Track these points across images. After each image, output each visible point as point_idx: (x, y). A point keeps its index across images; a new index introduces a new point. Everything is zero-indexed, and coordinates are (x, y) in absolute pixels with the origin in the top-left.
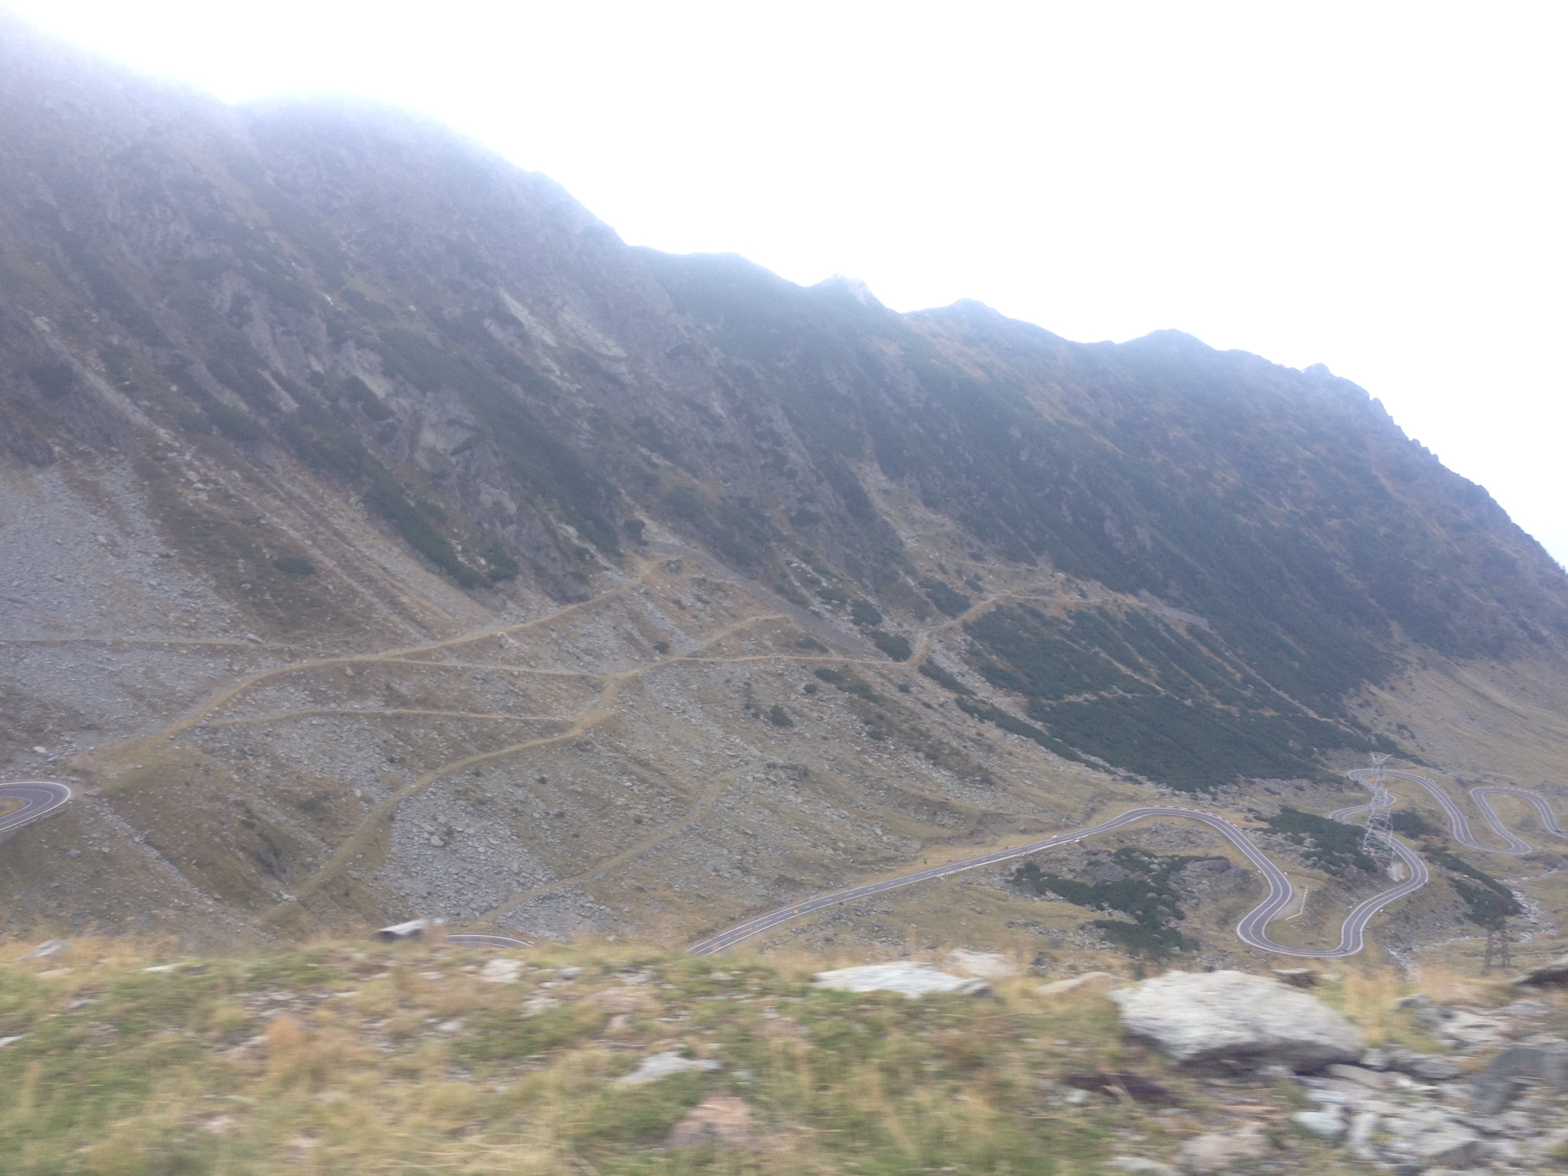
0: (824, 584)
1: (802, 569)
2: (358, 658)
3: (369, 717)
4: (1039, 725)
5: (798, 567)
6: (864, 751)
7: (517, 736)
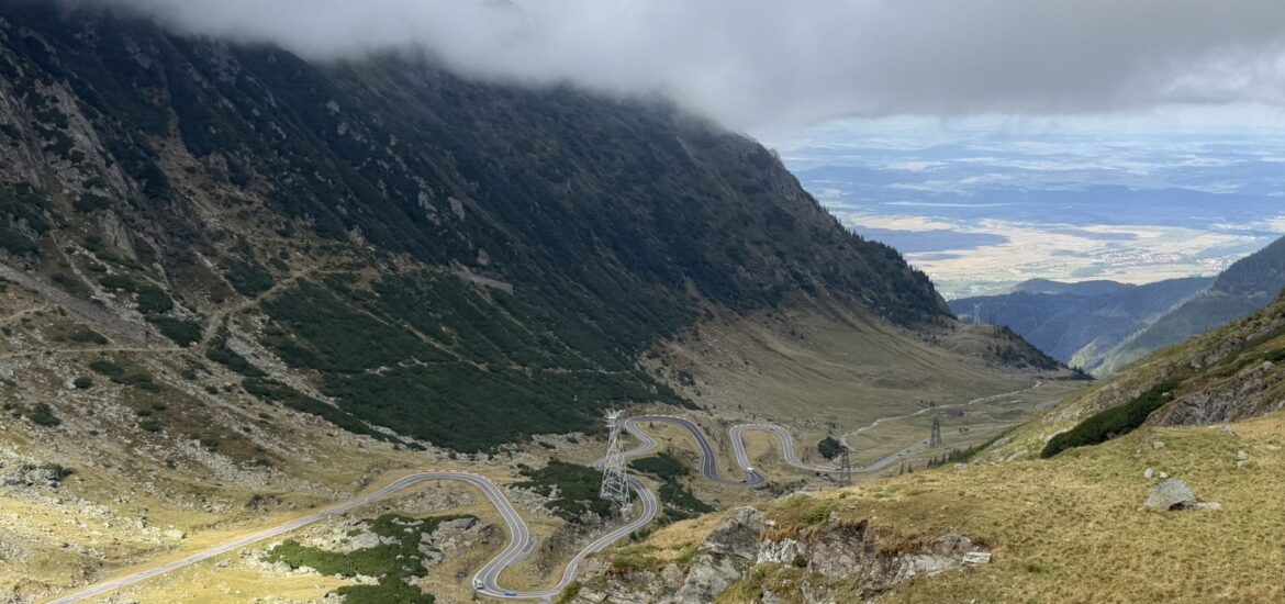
0: (109, 272)
1: (86, 257)
4: (331, 401)
5: (81, 255)
6: (136, 443)
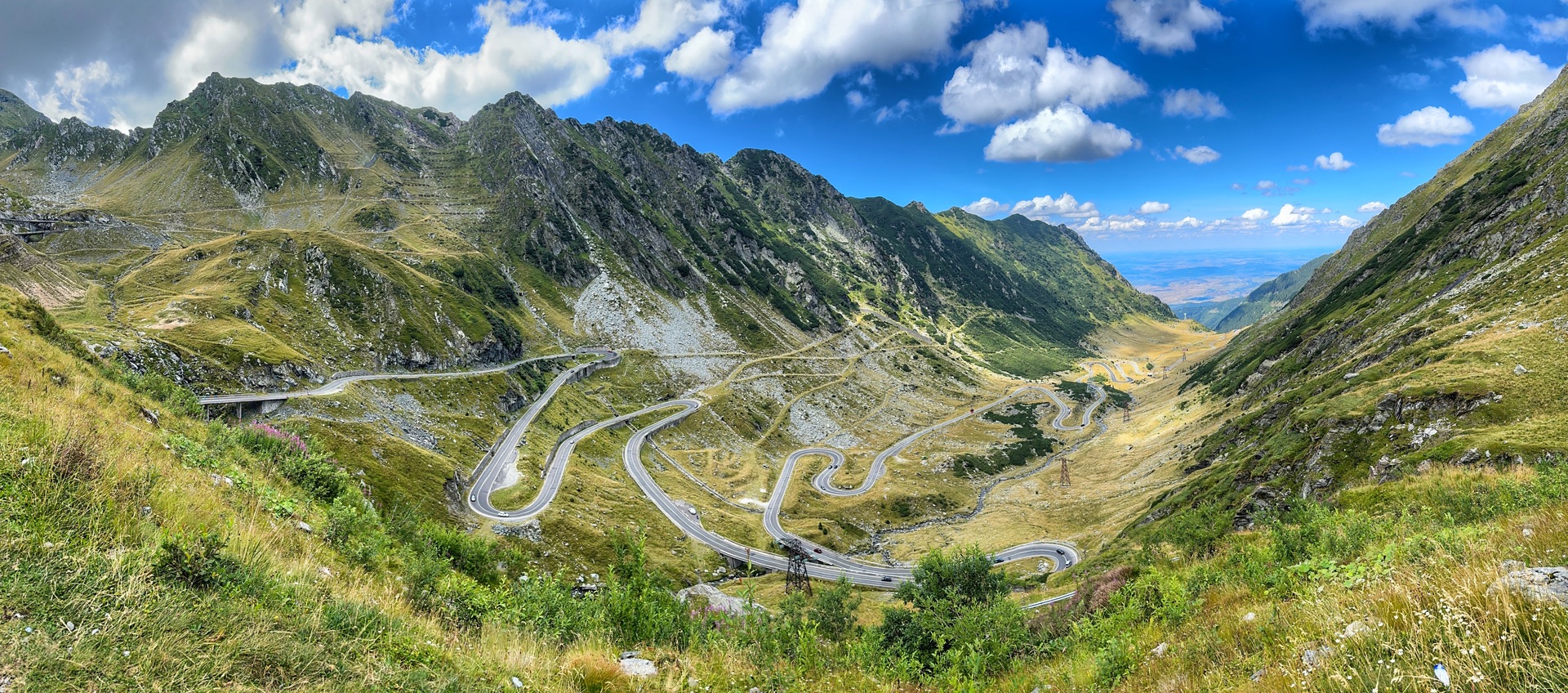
2: (774, 357)
3: (780, 377)
4: (988, 362)
6: (934, 378)
7: (825, 381)
